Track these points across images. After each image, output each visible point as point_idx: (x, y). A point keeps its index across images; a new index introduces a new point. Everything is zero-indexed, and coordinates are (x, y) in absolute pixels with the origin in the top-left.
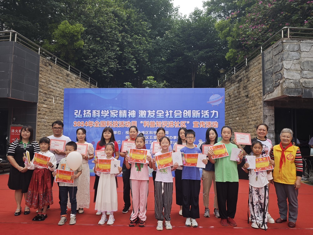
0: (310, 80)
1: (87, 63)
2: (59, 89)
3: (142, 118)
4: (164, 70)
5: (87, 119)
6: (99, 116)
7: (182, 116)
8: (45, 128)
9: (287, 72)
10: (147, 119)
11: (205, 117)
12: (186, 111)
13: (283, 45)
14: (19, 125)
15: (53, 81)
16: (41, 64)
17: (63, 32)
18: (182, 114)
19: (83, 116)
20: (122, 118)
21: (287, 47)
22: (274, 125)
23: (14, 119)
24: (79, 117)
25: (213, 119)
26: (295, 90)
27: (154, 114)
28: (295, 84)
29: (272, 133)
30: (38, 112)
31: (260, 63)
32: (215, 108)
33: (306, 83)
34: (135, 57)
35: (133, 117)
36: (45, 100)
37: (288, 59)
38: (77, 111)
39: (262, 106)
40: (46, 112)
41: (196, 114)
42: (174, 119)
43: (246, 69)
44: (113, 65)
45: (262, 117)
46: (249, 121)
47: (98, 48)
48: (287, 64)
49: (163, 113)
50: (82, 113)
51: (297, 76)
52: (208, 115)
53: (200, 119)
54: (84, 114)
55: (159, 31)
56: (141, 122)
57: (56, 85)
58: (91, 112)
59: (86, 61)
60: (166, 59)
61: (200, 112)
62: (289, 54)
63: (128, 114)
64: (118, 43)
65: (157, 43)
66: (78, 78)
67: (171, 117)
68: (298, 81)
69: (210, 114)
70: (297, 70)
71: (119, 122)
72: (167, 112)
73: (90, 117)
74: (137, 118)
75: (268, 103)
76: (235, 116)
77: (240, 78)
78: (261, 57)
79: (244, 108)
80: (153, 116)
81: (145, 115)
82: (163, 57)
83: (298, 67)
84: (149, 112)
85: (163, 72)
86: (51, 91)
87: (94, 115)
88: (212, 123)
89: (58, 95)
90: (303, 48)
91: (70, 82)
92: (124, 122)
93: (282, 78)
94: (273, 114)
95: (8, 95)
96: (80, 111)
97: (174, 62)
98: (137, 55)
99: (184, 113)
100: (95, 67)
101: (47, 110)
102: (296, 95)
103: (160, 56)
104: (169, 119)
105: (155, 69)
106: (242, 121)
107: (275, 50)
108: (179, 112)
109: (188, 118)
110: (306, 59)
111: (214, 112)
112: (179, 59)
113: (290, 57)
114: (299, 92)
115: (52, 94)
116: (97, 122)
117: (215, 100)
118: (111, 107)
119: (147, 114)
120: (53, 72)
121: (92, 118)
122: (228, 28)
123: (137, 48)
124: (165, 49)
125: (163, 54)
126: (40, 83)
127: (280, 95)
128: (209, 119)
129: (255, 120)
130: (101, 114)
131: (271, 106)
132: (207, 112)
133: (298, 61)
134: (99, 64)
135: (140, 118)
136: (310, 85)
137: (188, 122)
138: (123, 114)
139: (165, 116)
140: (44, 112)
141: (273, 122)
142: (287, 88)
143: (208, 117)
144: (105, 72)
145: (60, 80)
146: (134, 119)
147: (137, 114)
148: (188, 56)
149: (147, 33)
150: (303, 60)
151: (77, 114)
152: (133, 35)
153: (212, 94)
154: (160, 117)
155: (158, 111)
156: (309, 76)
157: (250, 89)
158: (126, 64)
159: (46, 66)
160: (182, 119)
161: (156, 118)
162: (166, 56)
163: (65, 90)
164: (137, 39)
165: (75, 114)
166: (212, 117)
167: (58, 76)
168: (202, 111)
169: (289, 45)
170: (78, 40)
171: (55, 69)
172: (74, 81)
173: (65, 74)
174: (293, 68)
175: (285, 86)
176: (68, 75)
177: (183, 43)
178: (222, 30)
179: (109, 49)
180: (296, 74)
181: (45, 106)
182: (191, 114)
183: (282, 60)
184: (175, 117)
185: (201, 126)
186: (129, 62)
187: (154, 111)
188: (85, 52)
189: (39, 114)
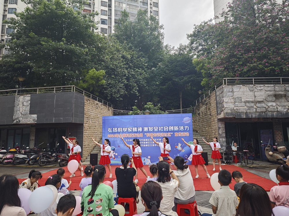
0: (240, 107)
1: (106, 93)
2: (93, 114)
3: (145, 132)
4: (159, 91)
5: (115, 133)
6: (122, 131)
7: (169, 130)
8: (87, 138)
9: (226, 104)
10: (148, 132)
11: (181, 130)
12: (171, 127)
13: (223, 89)
14: (73, 137)
15: (90, 109)
16: (85, 101)
17: (92, 76)
18: (169, 129)
19: (113, 131)
20: (134, 132)
21: (225, 90)
22: (225, 133)
23: (70, 133)
24: (111, 132)
25: (186, 131)
26: (231, 114)
27: (152, 129)
28: (231, 110)
29: (224, 138)
30: (84, 129)
31: (214, 96)
32: (187, 125)
33: (237, 109)
34: (137, 84)
35: (141, 131)
36: (87, 122)
37: (226, 97)
38: (110, 129)
39: (217, 121)
40: (88, 128)
41: (176, 128)
42: (164, 132)
43: (209, 98)
44: (122, 92)
45: (217, 128)
46: (212, 131)
47: (113, 82)
48: (225, 99)
49: (158, 128)
50: (112, 130)
51: (232, 106)
52: (183, 129)
53: (179, 131)
54: (114, 130)
55: (154, 63)
56: (145, 134)
57: (92, 111)
58: (117, 129)
59: (106, 92)
60: (160, 83)
61: (179, 127)
62: (226, 94)
63: (137, 129)
64: (126, 77)
65: (152, 72)
66: (102, 105)
67: (162, 130)
68: (232, 109)
69: (184, 128)
70: (232, 102)
71: (133, 134)
72: (160, 128)
73: (117, 132)
74: (143, 131)
75: (220, 120)
76: (206, 126)
77: (206, 102)
78: (215, 92)
79: (210, 122)
80: (152, 130)
81: (147, 130)
82: (158, 82)
83: (232, 101)
84: (150, 128)
85: (158, 92)
86: (90, 116)
87: (119, 131)
88: (185, 133)
89: (93, 118)
90: (235, 90)
91: (98, 108)
92: (136, 134)
93: (223, 107)
94: (224, 126)
95: (72, 121)
96: (111, 128)
97: (166, 85)
98: (138, 83)
99: (169, 128)
100: (111, 95)
101: (88, 127)
102: (231, 117)
103: (155, 81)
104: (161, 132)
105: (152, 91)
106: (209, 130)
107: (220, 91)
108: (167, 128)
109: (172, 131)
110: (237, 96)
111: (186, 127)
112: (169, 83)
113: (227, 95)
114: (234, 115)
115: (90, 117)
116: (121, 134)
117: (187, 120)
118: (128, 126)
119: (149, 129)
120: (91, 104)
121: (118, 133)
122: (202, 64)
123: (139, 78)
124: (159, 76)
125: (157, 79)
126: (85, 112)
127: (223, 117)
128: (184, 131)
129: (215, 130)
130: (122, 130)
131: (223, 122)
132: (182, 127)
133: (232, 97)
134: (114, 92)
135: (144, 132)
136: (240, 110)
137: (172, 133)
138: (135, 129)
139: (158, 130)
140: (87, 129)
141: (224, 131)
142: (227, 113)
143: (183, 130)
144: (117, 98)
145: (94, 108)
146: (141, 132)
147: (143, 129)
148: (176, 81)
149: (145, 66)
150: (235, 97)
151: (110, 130)
152: (135, 70)
153: (185, 117)
154: (156, 131)
155: (154, 127)
156: (239, 106)
157: (211, 110)
158: (131, 90)
159: (87, 101)
160: (169, 131)
161: (153, 131)
162: (159, 81)
163: (103, 117)
164: (138, 71)
165: (109, 131)
166: (185, 130)
167: (93, 106)
168: (180, 127)
169: (226, 88)
170: (101, 80)
171: (91, 102)
172: (100, 107)
173: (96, 104)
174: (229, 101)
175: (225, 111)
176: (97, 104)
177: (171, 72)
178: (198, 65)
179: (120, 82)
180: (231, 105)
181: (87, 125)
182: (174, 129)
183: (223, 97)
184: (165, 130)
185: (180, 135)
186: (133, 88)
187: (152, 128)
188: (105, 86)
189: (84, 130)
